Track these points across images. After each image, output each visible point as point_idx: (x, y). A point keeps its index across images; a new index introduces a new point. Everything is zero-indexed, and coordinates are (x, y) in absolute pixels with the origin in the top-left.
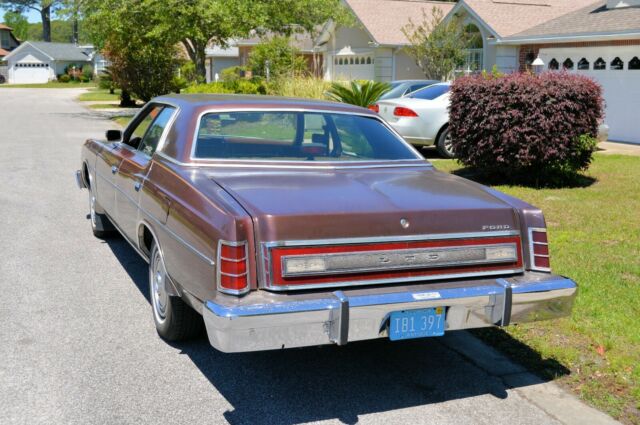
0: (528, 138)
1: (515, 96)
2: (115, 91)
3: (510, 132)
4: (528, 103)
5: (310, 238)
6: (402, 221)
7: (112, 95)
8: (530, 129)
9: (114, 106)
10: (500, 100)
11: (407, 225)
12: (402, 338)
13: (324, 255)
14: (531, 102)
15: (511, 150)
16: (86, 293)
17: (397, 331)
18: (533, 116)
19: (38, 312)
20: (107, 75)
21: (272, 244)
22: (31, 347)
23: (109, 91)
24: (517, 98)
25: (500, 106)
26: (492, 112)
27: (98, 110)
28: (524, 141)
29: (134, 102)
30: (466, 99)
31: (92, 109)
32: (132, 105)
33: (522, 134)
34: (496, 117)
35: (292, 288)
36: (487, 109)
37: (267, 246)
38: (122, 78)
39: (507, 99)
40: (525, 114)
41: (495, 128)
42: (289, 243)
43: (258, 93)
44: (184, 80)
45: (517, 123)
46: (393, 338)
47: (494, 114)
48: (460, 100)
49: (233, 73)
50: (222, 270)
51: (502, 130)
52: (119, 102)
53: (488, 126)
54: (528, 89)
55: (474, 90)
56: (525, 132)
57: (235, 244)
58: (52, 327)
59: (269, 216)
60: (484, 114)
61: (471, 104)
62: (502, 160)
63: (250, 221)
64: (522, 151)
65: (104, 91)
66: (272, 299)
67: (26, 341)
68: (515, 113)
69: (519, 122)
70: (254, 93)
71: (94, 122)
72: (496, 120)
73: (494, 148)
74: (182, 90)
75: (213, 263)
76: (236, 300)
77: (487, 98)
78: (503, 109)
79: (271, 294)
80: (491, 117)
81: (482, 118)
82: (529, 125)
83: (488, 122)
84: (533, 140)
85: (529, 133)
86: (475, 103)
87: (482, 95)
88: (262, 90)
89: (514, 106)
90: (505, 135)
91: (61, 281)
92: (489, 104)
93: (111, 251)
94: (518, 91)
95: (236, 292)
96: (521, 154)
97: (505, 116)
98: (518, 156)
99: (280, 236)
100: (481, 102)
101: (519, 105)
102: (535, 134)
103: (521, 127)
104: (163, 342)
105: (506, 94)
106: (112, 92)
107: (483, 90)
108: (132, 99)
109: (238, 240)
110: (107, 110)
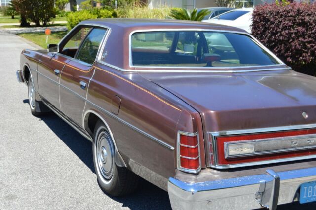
0: (308, 46)
1: (300, 17)
2: (15, 17)
3: (296, 42)
4: (309, 22)
5: (243, 128)
6: (303, 113)
7: (13, 20)
8: (310, 39)
9: (17, 26)
10: (290, 20)
11: (307, 116)
12: (308, 201)
13: (253, 140)
14: (311, 21)
15: (297, 54)
16: (41, 159)
17: (305, 197)
18: (313, 31)
19: (12, 174)
20: (11, 7)
21: (216, 133)
22: (15, 202)
23: (11, 17)
24: (301, 19)
25: (290, 24)
26: (285, 28)
27: (7, 29)
28: (306, 47)
29: (29, 23)
30: (266, 20)
31: (3, 29)
32: (28, 25)
33: (304, 43)
34: (287, 31)
35: (232, 166)
36: (281, 26)
37: (214, 135)
38: (21, 8)
39: (295, 20)
40: (307, 30)
41: (286, 39)
42: (229, 132)
43: (112, 17)
44: (58, 9)
45: (301, 36)
46: (302, 202)
47: (285, 30)
48: (261, 21)
49: (88, 5)
50: (181, 154)
51: (291, 40)
52: (19, 24)
53: (281, 38)
54: (309, 12)
55: (271, 14)
56: (307, 42)
57: (192, 134)
58: (26, 185)
59: (212, 112)
60: (279, 30)
61: (269, 23)
62: (290, 60)
63: (198, 115)
64: (304, 54)
65: (8, 17)
66: (217, 175)
67: (11, 197)
68: (300, 28)
69: (303, 35)
70: (110, 17)
71: (7, 37)
72: (287, 34)
73: (285, 52)
74: (56, 16)
75: (173, 148)
76: (193, 177)
77: (281, 19)
78: (292, 26)
79: (215, 171)
80: (283, 32)
81: (277, 32)
82: (309, 37)
83: (281, 35)
84: (312, 47)
85: (309, 43)
86: (272, 23)
87: (277, 17)
88: (114, 15)
89: (299, 25)
90: (293, 44)
91: (21, 149)
92: (282, 23)
93: (47, 127)
94: (303, 14)
95: (194, 171)
96: (303, 57)
97: (293, 31)
98: (301, 58)
99: (222, 127)
100: (276, 22)
101: (303, 24)
102: (313, 43)
103: (304, 38)
104: (107, 197)
105: (294, 17)
106: (13, 18)
107: (278, 13)
108: (28, 21)
109: (194, 131)
110: (12, 29)
